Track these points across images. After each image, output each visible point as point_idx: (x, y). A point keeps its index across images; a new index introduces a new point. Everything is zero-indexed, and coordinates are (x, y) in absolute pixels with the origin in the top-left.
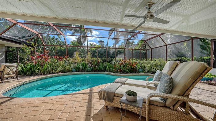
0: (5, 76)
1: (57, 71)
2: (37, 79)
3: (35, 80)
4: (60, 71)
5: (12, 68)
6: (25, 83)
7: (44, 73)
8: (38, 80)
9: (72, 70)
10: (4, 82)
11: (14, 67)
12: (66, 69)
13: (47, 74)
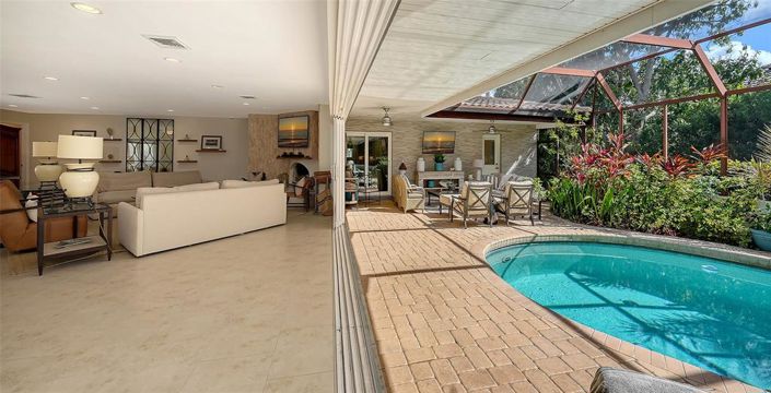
0: (513, 211)
1: (659, 222)
2: (571, 237)
3: (565, 239)
4: (672, 228)
5: (522, 193)
6: (538, 239)
7: (605, 220)
8: (571, 241)
9: (749, 235)
10: (511, 223)
11: (525, 192)
12: (710, 222)
13: (613, 227)
